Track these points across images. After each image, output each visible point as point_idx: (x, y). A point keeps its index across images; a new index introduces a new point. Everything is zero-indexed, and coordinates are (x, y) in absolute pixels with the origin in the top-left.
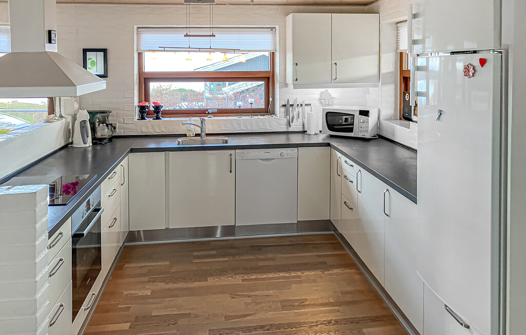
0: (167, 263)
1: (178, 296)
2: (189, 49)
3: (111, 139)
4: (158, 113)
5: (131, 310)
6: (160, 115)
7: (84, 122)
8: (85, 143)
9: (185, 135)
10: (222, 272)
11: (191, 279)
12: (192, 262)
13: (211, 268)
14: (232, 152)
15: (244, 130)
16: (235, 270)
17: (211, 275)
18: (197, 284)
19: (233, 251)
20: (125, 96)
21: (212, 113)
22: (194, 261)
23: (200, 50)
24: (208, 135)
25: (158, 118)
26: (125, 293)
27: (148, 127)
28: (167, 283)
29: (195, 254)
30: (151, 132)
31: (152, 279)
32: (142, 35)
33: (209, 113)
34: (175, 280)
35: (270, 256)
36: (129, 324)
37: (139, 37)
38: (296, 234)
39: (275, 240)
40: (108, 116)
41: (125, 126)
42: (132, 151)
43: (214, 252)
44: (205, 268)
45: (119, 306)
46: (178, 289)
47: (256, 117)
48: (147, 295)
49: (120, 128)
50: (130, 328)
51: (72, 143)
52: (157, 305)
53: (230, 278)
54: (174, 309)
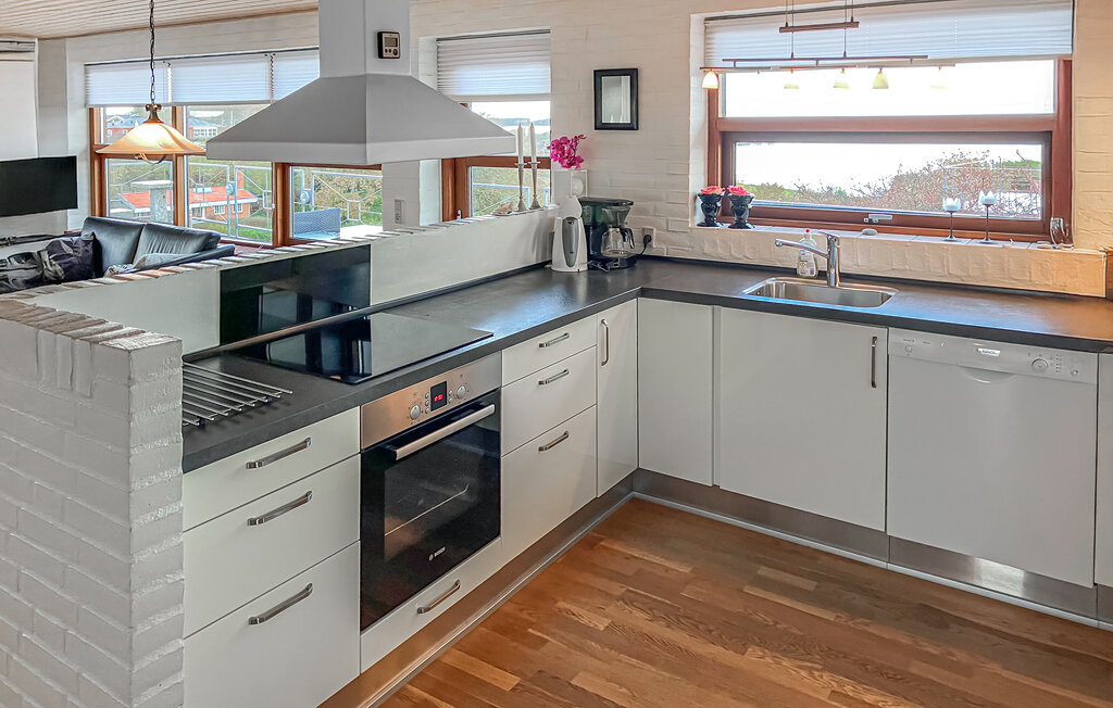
0: (686, 570)
1: (652, 662)
2: (792, 64)
3: (632, 261)
4: (740, 213)
5: (544, 649)
6: (746, 216)
7: (571, 220)
8: (570, 265)
9: (792, 272)
10: (796, 646)
11: (710, 631)
12: (740, 590)
13: (776, 623)
14: (880, 332)
15: (957, 277)
16: (832, 657)
17: (762, 644)
18: (716, 650)
19: (861, 601)
20: (671, 172)
21: (880, 223)
22: (747, 589)
23: (817, 63)
24: (845, 277)
25: (740, 225)
26: (562, 604)
27: (715, 244)
28: (654, 619)
29: (763, 571)
30: (721, 254)
31: (632, 595)
32: (716, 36)
33: (871, 222)
34: (674, 618)
35: (961, 656)
36: (516, 680)
37: (710, 39)
38: (1094, 623)
39: (1011, 615)
40: (626, 213)
41: (669, 235)
42: (644, 293)
43: (809, 585)
44: (760, 617)
45: (530, 630)
46: (667, 645)
47: (1000, 244)
48: (595, 630)
49: (659, 240)
50: (513, 690)
51: (550, 262)
52: (598, 662)
53: (803, 673)
54: (624, 690)
